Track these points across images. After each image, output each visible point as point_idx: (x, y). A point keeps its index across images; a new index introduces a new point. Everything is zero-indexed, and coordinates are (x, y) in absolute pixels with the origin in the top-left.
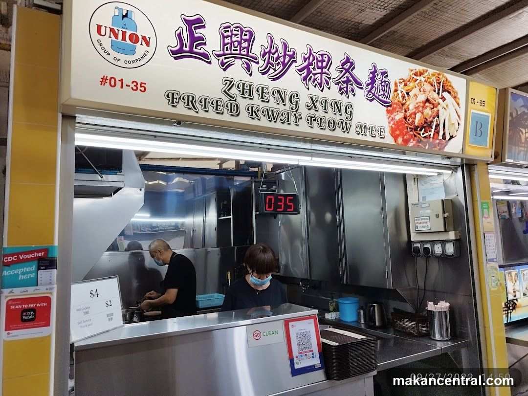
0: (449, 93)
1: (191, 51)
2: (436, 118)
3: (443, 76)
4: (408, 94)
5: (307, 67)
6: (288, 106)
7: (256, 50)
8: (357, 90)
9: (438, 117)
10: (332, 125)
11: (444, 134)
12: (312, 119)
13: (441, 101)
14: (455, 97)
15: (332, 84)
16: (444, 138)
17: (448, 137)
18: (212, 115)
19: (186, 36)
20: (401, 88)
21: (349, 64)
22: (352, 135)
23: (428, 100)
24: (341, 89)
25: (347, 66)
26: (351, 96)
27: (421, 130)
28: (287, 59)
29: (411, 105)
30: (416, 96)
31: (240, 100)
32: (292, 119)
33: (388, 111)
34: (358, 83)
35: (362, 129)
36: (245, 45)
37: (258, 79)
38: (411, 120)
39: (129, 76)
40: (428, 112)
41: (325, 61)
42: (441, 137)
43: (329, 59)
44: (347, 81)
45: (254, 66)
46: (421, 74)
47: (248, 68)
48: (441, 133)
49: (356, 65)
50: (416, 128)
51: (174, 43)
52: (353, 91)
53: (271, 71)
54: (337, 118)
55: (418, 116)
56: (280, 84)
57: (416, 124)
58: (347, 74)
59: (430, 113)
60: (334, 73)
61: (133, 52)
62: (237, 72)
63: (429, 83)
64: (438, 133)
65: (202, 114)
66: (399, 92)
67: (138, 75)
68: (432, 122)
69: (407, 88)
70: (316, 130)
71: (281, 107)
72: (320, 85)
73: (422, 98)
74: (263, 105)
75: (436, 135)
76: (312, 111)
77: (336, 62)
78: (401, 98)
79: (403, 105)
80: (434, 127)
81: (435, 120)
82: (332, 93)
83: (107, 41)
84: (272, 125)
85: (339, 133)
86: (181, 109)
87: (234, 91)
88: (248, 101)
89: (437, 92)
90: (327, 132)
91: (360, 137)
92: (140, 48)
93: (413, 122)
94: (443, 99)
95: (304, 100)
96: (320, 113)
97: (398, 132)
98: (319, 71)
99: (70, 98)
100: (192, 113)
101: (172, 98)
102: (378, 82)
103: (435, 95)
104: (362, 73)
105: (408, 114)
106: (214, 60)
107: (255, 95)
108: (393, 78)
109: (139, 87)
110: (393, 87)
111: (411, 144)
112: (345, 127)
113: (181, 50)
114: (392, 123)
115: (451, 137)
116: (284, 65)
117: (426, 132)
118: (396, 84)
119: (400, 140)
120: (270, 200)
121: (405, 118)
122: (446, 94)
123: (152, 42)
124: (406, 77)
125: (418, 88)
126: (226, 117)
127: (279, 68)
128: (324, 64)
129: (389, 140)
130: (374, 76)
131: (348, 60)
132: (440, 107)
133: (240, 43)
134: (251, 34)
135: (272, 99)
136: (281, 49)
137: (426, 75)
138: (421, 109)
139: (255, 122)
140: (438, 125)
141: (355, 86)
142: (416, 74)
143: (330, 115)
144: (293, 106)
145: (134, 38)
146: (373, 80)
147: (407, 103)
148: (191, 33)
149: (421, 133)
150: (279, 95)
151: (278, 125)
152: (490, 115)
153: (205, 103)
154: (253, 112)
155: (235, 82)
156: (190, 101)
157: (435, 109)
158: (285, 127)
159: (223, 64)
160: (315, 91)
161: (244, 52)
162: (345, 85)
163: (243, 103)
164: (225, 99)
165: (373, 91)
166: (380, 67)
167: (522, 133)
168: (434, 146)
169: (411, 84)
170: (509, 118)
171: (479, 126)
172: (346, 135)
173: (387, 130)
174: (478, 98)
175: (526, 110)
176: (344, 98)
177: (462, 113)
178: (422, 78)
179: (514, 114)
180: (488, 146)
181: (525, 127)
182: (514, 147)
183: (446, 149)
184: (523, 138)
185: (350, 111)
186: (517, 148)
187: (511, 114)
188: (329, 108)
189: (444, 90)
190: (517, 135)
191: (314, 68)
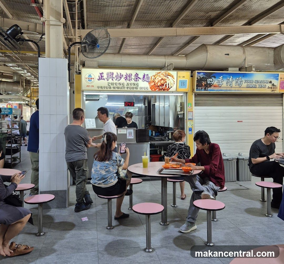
0: (170, 76)
1: (101, 79)
2: (166, 83)
3: (167, 72)
4: (155, 78)
5: (126, 77)
6: (122, 85)
7: (114, 76)
9: (166, 82)
10: (133, 88)
11: (169, 86)
12: (127, 88)
13: (167, 79)
14: (172, 77)
15: (132, 79)
16: (169, 87)
17: (170, 87)
18: (106, 89)
19: (100, 77)
20: (153, 77)
21: (137, 75)
22: (139, 90)
23: (162, 79)
24: (135, 80)
25: (136, 75)
26: (138, 81)
27: (160, 86)
28: (121, 76)
29: (156, 81)
30: (158, 78)
31: (111, 86)
32: (123, 88)
33: (149, 83)
35: (141, 88)
36: (112, 75)
37: (115, 81)
38: (156, 85)
39: (91, 85)
41: (130, 75)
43: (131, 74)
44: (137, 78)
45: (114, 79)
46: (159, 73)
47: (113, 80)
49: (139, 74)
50: (158, 86)
51: (98, 78)
52: (138, 80)
53: (118, 79)
54: (134, 86)
55: (159, 83)
56: (120, 82)
57: (158, 85)
58: (137, 77)
59: (163, 82)
60: (133, 77)
61: (91, 81)
62: (110, 81)
63: (163, 75)
64: (166, 86)
65: (104, 89)
66: (152, 78)
67: (92, 84)
69: (155, 77)
70: (129, 90)
71: (120, 86)
72: (129, 80)
73: (160, 78)
74: (116, 86)
75: (166, 87)
76: (128, 86)
77: (133, 75)
78: (153, 80)
79: (154, 81)
80: (165, 85)
81: (165, 83)
82: (133, 81)
83: (87, 80)
84: (118, 90)
85: (135, 90)
86: (100, 89)
87: (110, 84)
88: (113, 86)
89: (165, 76)
90: (132, 90)
91: (141, 90)
92: (92, 80)
94: (168, 78)
95: (126, 84)
96: (130, 86)
97: (152, 88)
98: (129, 77)
99: (82, 89)
100: (102, 89)
101: (98, 87)
102: (146, 77)
103: (165, 77)
104: (141, 76)
105: (155, 83)
106: (106, 79)
107: (114, 84)
109: (93, 86)
110: (150, 78)
111: (157, 90)
112: (136, 88)
113: (99, 79)
114: (150, 86)
115: (171, 87)
116: (120, 78)
117: (162, 87)
118: (151, 77)
119: (153, 90)
120: (127, 103)
121: (155, 84)
122: (168, 77)
123: (94, 79)
124: (154, 74)
125: (158, 77)
126: (109, 89)
128: (130, 76)
129: (150, 90)
130: (144, 76)
131: (137, 74)
132: (166, 80)
133: (111, 75)
134: (113, 73)
135: (118, 85)
136: (120, 74)
137: (161, 73)
138: (160, 81)
139: (115, 90)
141: (139, 79)
142: (158, 73)
143: (132, 86)
144: (123, 85)
145: (91, 79)
146: (144, 77)
147: (155, 81)
148: (101, 75)
149: (160, 87)
150: (120, 84)
151: (120, 90)
152: (187, 80)
153: (104, 87)
154: (114, 88)
155: (110, 83)
156: (101, 87)
157: (165, 81)
158: (121, 90)
159: (107, 80)
160: (128, 82)
161: (112, 77)
162: (136, 79)
163: (112, 86)
164: (108, 86)
165: (144, 79)
166: (146, 74)
167: (203, 83)
168: (165, 90)
169: (156, 76)
170: (196, 79)
171: (183, 83)
172: (137, 90)
173: (149, 88)
174: (182, 76)
175: (205, 76)
176: (136, 82)
177: (175, 80)
178: (160, 74)
179: (199, 78)
180: (187, 88)
181: (204, 81)
182: (199, 88)
183: (170, 90)
184: (203, 84)
185: (137, 85)
186: (200, 87)
187: (197, 78)
188: (132, 85)
189: (168, 76)
190: (200, 84)
191: (128, 77)
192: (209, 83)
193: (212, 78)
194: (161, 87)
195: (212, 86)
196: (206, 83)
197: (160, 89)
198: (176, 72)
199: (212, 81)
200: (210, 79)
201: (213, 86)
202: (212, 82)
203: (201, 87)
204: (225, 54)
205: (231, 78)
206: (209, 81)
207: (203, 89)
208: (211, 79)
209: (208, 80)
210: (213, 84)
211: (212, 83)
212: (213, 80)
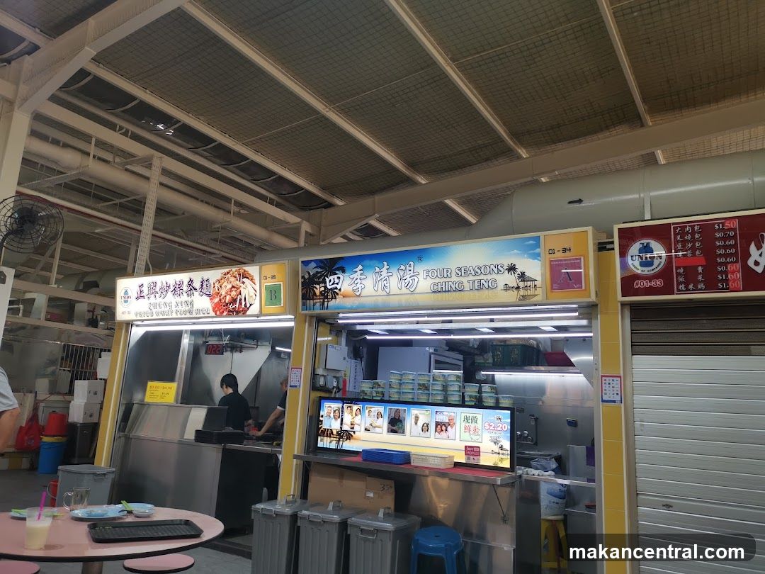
1: (140, 296)
3: (242, 269)
4: (221, 287)
5: (174, 289)
6: (168, 308)
7: (158, 289)
8: (195, 293)
9: (240, 294)
10: (185, 312)
12: (177, 312)
13: (241, 285)
14: (252, 280)
15: (184, 293)
16: (245, 305)
17: (248, 305)
18: (146, 318)
20: (216, 285)
22: (195, 315)
23: (233, 287)
24: (188, 295)
25: (190, 283)
26: (192, 296)
27: (230, 304)
28: (167, 288)
29: (223, 292)
30: (226, 286)
32: (170, 313)
33: (211, 299)
34: (195, 289)
35: (198, 311)
36: (154, 288)
37: (159, 300)
38: (223, 301)
39: (127, 310)
40: (234, 293)
42: (243, 306)
43: (183, 282)
44: (191, 290)
45: (157, 295)
46: (228, 273)
47: (155, 297)
48: (243, 303)
49: (194, 281)
50: (227, 305)
51: (136, 295)
52: (193, 294)
53: (162, 295)
54: (187, 308)
55: (228, 297)
56: (165, 300)
57: (227, 301)
58: (191, 286)
60: (185, 288)
61: (128, 302)
62: (152, 300)
64: (241, 304)
65: (143, 318)
66: (216, 287)
67: (129, 309)
68: (237, 298)
69: (220, 284)
70: (179, 315)
71: (166, 309)
72: (179, 295)
73: (229, 286)
74: (160, 310)
76: (177, 308)
77: (186, 282)
78: (217, 290)
79: (218, 293)
80: (238, 302)
82: (185, 297)
83: (123, 300)
85: (188, 315)
86: (138, 317)
87: (152, 307)
88: (156, 309)
89: (238, 280)
90: (184, 316)
91: (198, 316)
92: (129, 300)
93: (225, 301)
94: (243, 283)
95: (174, 304)
96: (180, 307)
97: (217, 309)
98: (179, 289)
100: (141, 318)
101: (136, 314)
102: (205, 286)
103: (238, 282)
104: (197, 284)
105: (222, 297)
106: (146, 297)
107: (158, 306)
108: (211, 282)
109: (129, 313)
110: (212, 286)
111: (225, 314)
112: (191, 312)
113: (138, 297)
114: (213, 305)
115: (251, 305)
116: (166, 291)
117: (233, 305)
118: (214, 284)
119: (218, 313)
121: (220, 300)
122: (245, 280)
123: (132, 297)
124: (219, 278)
125: (226, 282)
126: (150, 317)
127: (164, 293)
128: (181, 285)
129: (212, 314)
130: (202, 283)
131: (190, 280)
132: (240, 289)
134: (156, 283)
135: (163, 307)
136: (165, 285)
137: (231, 273)
138: (229, 293)
139: (158, 317)
140: (240, 300)
141: (194, 291)
142: (225, 274)
143: (184, 307)
144: (170, 307)
146: (202, 285)
147: (221, 291)
148: (140, 290)
150: (165, 304)
151: (165, 317)
152: (282, 283)
153: (144, 314)
154: (157, 314)
155: (152, 304)
156: (140, 314)
157: (238, 291)
158: (168, 317)
160: (178, 299)
161: (154, 291)
162: (190, 292)
163: (154, 311)
164: (149, 310)
165: (202, 291)
166: (205, 278)
167: (317, 289)
168: (240, 312)
169: (222, 281)
170: (301, 280)
171: (273, 293)
172: (191, 316)
173: (211, 309)
174: (269, 275)
175: (319, 270)
176: (189, 299)
177: (257, 288)
178: (229, 275)
179: (307, 277)
180: (282, 305)
181: (319, 283)
182: (308, 301)
183: (248, 313)
184: (318, 292)
185: (191, 303)
186: (311, 301)
187: (303, 277)
188: (184, 305)
189: (243, 278)
190: (310, 291)
191: (177, 288)
192: (329, 287)
193: (337, 272)
194: (231, 307)
195: (337, 294)
196: (322, 289)
197: (231, 311)
198: (258, 267)
199: (337, 281)
200: (331, 278)
201: (340, 296)
202: (337, 284)
203: (313, 299)
204: (570, 203)
205: (386, 267)
206: (330, 281)
207: (318, 304)
208: (336, 276)
209: (327, 280)
210: (340, 290)
211: (339, 287)
212: (339, 278)
